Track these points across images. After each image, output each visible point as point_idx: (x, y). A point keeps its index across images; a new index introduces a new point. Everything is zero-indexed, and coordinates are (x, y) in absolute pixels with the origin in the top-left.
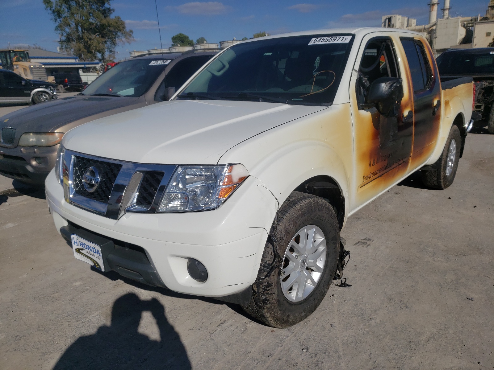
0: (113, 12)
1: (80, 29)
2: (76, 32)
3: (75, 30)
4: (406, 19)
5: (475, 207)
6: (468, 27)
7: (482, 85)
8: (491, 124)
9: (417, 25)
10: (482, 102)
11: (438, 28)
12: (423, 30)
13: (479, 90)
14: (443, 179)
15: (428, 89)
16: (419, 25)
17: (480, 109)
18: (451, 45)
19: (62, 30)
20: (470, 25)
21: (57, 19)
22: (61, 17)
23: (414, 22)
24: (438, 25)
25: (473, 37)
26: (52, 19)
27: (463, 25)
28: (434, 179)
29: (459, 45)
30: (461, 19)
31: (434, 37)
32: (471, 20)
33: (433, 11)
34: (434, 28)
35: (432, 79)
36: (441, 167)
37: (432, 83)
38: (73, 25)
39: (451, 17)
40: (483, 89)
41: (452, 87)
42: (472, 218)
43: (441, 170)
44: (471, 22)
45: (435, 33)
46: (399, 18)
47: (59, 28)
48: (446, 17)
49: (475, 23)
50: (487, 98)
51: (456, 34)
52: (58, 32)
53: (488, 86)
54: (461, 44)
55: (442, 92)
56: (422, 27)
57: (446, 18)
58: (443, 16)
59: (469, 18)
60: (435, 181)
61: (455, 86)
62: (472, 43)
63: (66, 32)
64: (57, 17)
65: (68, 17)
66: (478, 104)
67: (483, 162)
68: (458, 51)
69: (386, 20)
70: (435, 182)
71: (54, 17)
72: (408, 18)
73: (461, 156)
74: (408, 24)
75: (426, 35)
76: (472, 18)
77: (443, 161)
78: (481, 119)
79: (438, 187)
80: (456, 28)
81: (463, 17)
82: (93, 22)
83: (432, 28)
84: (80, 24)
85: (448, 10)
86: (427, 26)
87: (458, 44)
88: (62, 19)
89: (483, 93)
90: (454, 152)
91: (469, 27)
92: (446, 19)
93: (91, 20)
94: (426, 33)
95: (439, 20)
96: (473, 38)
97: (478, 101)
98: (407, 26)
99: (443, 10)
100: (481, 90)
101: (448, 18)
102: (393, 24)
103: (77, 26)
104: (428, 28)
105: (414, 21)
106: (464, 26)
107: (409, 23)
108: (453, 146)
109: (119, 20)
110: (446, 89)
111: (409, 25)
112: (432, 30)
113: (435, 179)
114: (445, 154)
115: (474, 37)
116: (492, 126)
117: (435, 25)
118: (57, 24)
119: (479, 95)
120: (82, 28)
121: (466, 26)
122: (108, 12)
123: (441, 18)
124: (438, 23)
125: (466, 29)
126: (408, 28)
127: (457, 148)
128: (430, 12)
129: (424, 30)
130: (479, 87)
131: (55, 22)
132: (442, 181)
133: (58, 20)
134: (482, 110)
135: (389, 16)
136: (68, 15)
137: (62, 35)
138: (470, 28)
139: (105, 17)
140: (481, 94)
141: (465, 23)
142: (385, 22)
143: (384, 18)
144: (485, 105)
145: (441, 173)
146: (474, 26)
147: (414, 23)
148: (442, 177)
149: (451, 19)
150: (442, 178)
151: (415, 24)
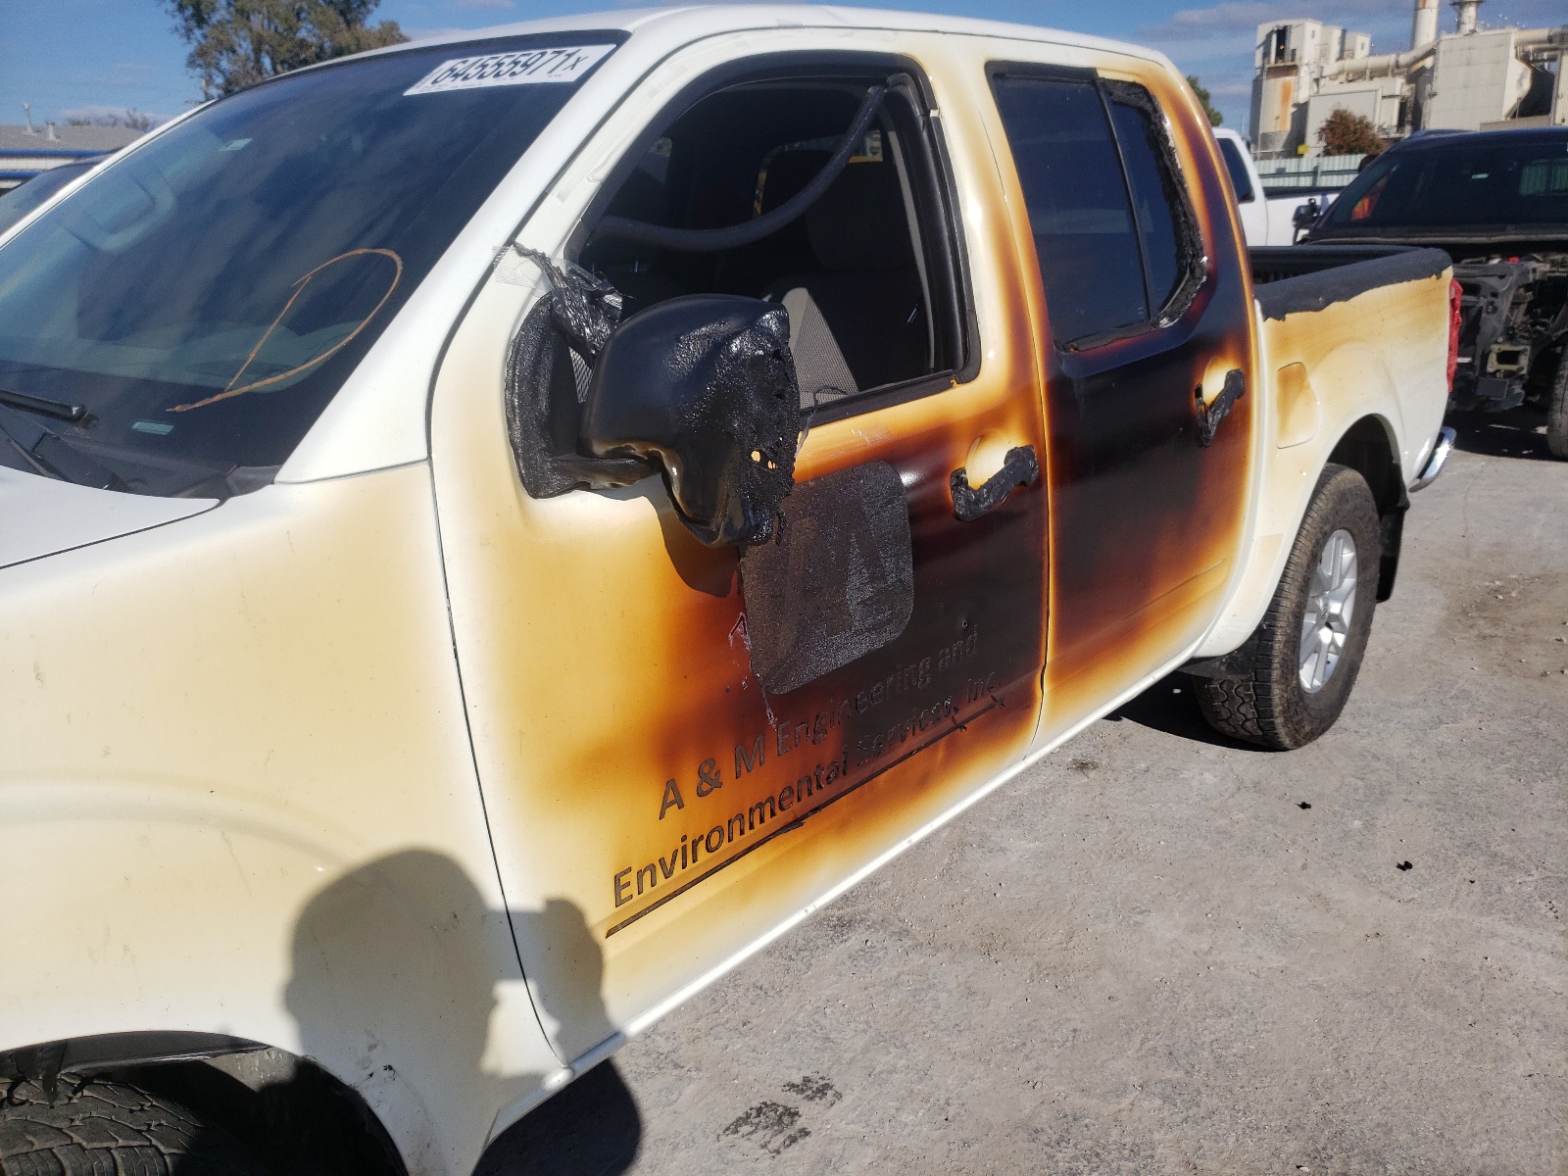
0: (374, 8)
1: (267, 62)
2: (254, 73)
3: (251, 65)
4: (1337, 33)
5: (1407, 866)
6: (1539, 61)
7: (1525, 273)
8: (1557, 423)
9: (1372, 53)
10: (1523, 337)
11: (1440, 64)
12: (1390, 70)
13: (1513, 292)
14: (1283, 712)
15: (1172, 319)
16: (1380, 54)
17: (1513, 368)
18: (1484, 121)
19: (208, 65)
20: (1545, 55)
21: (191, 30)
22: (207, 23)
23: (1363, 44)
24: (1441, 56)
25: (1554, 96)
26: (177, 29)
27: (1520, 54)
28: (1243, 709)
29: (1509, 119)
30: (1515, 35)
31: (1427, 93)
32: (1550, 40)
33: (1424, 7)
34: (1428, 62)
35: (1198, 271)
36: (1270, 663)
37: (1198, 292)
38: (245, 47)
39: (1485, 28)
40: (1528, 287)
41: (1328, 303)
42: (1376, 941)
43: (1270, 675)
44: (1548, 45)
45: (1430, 80)
46: (1313, 32)
47: (201, 58)
48: (1468, 27)
49: (1562, 50)
50: (1544, 325)
51: (1500, 84)
52: (199, 70)
53: (1549, 278)
54: (1514, 116)
55: (1263, 330)
56: (1388, 59)
57: (1468, 32)
58: (1459, 25)
59: (1542, 33)
60: (1247, 720)
61: (1346, 296)
62: (1551, 115)
63: (222, 72)
64: (193, 23)
65: (229, 22)
66: (1508, 347)
67: (1500, 597)
68: (1457, 137)
69: (1269, 36)
70: (1248, 724)
71: (183, 23)
72: (1344, 32)
73: (1384, 592)
74: (1342, 51)
75: (1402, 88)
76: (1552, 34)
77: (1279, 638)
78: (1520, 404)
79: (1265, 742)
80: (1501, 63)
81: (1522, 29)
82: (312, 40)
83: (1419, 65)
84: (267, 47)
85: (1474, 5)
86: (1404, 58)
87: (1507, 116)
88: (206, 30)
89: (1530, 303)
90: (1349, 582)
91: (1543, 60)
92: (1467, 35)
93: (302, 34)
94: (1400, 81)
95: (1445, 37)
96: (1554, 101)
97: (1508, 334)
98: (1341, 57)
99: (1457, 7)
100: (1522, 290)
101: (1473, 31)
102: (1294, 51)
103: (257, 51)
104: (1409, 65)
105: (1361, 42)
106: (1525, 58)
107: (1347, 46)
108: (1342, 557)
109: (394, 32)
110: (1287, 316)
111: (1346, 53)
112: (1423, 69)
113: (1248, 710)
114: (1287, 605)
115: (1558, 96)
116: (1563, 431)
117: (1432, 52)
118: (191, 48)
119: (1512, 309)
120: (272, 59)
121: (1531, 59)
122: (359, 7)
123: (1450, 32)
124: (1442, 47)
125: (1532, 67)
126: (1341, 62)
127: (1362, 564)
128: (1417, 9)
129: (1396, 71)
130: (1510, 280)
131: (185, 40)
132: (1279, 721)
133: (198, 33)
134: (1522, 368)
135: (1282, 23)
136: (228, 17)
137: (209, 81)
138: (1546, 64)
139: (348, 23)
140: (1523, 308)
141: (1531, 48)
142: (1267, 43)
143: (1263, 30)
144: (1532, 352)
145: (1270, 687)
146: (1559, 59)
147: (1362, 48)
148: (1280, 708)
149: (1483, 34)
150: (1277, 710)
151: (1367, 50)
